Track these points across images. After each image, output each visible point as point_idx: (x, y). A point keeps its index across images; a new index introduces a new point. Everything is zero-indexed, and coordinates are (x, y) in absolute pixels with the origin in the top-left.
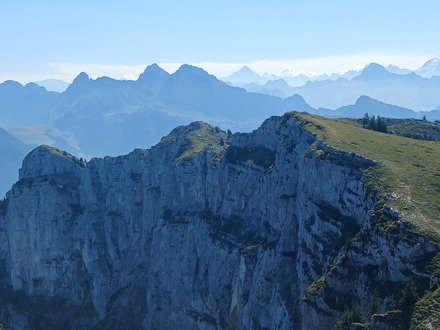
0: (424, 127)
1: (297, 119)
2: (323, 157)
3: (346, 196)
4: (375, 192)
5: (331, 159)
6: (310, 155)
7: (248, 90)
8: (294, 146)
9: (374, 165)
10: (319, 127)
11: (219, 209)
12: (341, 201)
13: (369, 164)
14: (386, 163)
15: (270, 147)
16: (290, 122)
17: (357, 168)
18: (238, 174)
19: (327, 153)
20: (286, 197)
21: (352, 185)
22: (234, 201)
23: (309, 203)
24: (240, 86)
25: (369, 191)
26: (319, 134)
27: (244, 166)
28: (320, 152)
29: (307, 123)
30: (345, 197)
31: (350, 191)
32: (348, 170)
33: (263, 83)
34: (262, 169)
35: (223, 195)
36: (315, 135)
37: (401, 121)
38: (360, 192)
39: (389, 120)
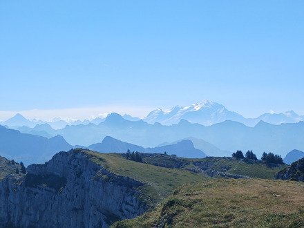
0: (166, 159)
1: (83, 154)
2: (107, 180)
3: (124, 206)
4: (145, 203)
5: (113, 182)
6: (97, 179)
7: (22, 131)
8: (81, 173)
9: (142, 185)
10: (101, 159)
11: (19, 222)
12: (121, 210)
13: (139, 184)
14: (150, 183)
15: (58, 174)
16: (78, 156)
17: (131, 187)
18: (35, 194)
19: (110, 177)
20: (76, 210)
21: (128, 199)
22: (31, 215)
23: (97, 213)
24: (16, 129)
25: (141, 203)
26: (103, 165)
27: (40, 189)
28: (105, 176)
29: (92, 156)
30: (123, 208)
31: (127, 204)
32: (125, 189)
33: (32, 126)
34: (54, 190)
35: (22, 210)
36: (99, 165)
37: (151, 155)
38: (134, 204)
39: (143, 154)
